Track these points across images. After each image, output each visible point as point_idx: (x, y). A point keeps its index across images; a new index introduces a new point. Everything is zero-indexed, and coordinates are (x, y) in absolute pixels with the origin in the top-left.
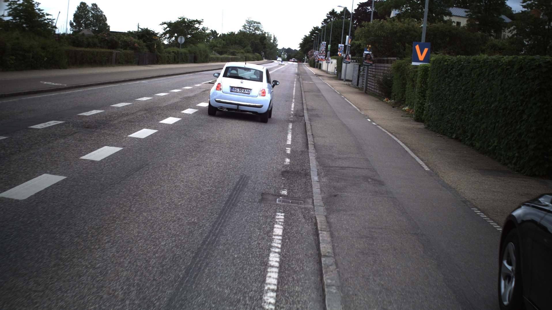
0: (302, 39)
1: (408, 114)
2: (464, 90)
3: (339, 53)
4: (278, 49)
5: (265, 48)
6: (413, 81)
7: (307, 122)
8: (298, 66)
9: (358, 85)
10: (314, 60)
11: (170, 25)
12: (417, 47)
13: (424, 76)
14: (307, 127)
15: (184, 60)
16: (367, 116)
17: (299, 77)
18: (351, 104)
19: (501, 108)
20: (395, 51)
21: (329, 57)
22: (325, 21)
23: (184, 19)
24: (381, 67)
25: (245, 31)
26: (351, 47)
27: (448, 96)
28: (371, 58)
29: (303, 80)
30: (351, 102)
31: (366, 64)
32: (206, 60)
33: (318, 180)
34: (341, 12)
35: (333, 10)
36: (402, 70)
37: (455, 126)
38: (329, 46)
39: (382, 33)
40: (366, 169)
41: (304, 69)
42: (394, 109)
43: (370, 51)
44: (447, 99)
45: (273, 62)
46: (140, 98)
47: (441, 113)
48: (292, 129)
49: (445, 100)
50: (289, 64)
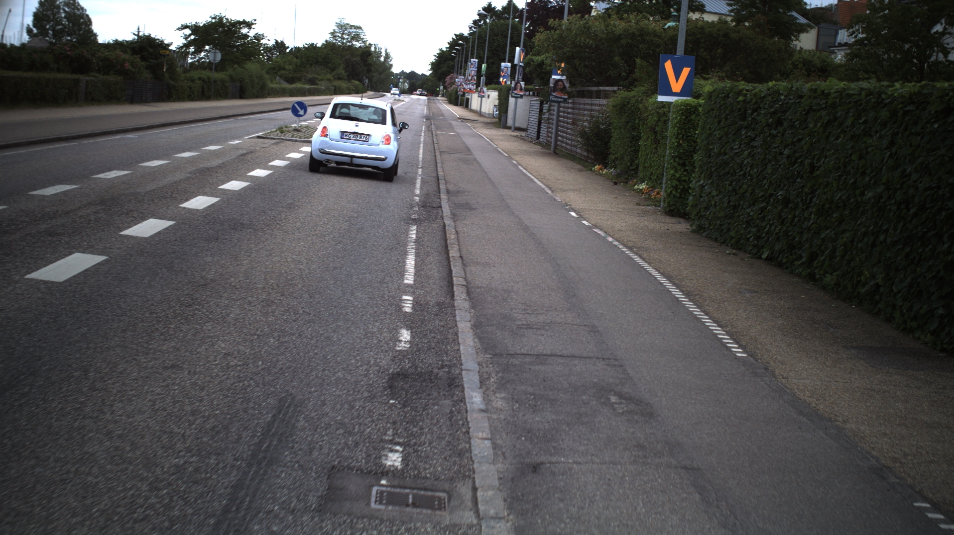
0: (435, 56)
1: (647, 199)
2: (788, 157)
3: (501, 79)
4: (392, 73)
5: (369, 71)
6: (656, 133)
7: (448, 222)
8: (429, 102)
9: (538, 138)
10: (457, 92)
11: (195, 29)
12: (668, 65)
13: (684, 123)
14: (448, 235)
15: (221, 93)
16: (567, 205)
17: (429, 124)
18: (533, 177)
19: (893, 201)
20: (612, 75)
21: (483, 86)
22: (475, 22)
23: (221, 19)
24: (585, 104)
25: (334, 41)
26: (524, 68)
27: (749, 169)
28: (565, 87)
29: (438, 128)
30: (531, 174)
31: (556, 99)
32: (262, 92)
33: (482, 407)
34: (504, 8)
35: (490, 5)
36: (630, 112)
37: (767, 233)
38: (483, 66)
39: (588, 40)
40: (598, 358)
41: (439, 108)
42: (617, 187)
43: (562, 75)
44: (745, 173)
45: (384, 95)
46: (103, 172)
47: (731, 203)
48: (417, 241)
49: (739, 176)
50: (412, 99)
